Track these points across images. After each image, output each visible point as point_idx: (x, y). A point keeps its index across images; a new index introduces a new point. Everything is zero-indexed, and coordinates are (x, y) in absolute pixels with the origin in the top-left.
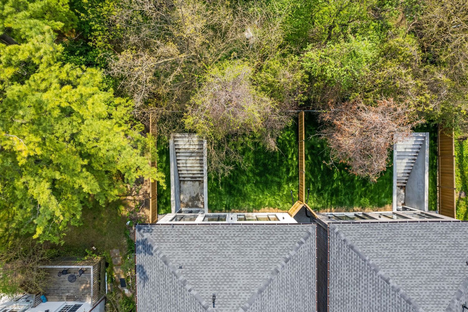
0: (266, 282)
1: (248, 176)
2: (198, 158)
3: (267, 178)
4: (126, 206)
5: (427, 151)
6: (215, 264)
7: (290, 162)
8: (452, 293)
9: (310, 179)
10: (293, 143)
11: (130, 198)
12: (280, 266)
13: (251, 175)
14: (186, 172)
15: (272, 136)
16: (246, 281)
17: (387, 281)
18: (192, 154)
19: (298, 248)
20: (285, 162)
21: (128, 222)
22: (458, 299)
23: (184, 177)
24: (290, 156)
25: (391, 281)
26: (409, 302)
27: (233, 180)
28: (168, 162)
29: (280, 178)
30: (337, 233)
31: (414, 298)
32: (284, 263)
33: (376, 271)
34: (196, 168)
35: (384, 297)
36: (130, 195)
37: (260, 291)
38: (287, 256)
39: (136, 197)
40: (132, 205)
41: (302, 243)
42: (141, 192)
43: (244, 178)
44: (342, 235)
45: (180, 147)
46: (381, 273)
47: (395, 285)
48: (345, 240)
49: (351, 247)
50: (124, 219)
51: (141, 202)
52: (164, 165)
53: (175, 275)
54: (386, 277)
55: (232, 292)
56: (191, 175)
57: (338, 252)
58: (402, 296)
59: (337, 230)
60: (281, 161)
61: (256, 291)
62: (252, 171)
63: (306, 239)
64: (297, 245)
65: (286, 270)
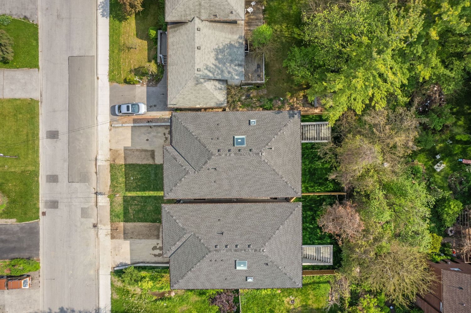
0: (278, 172)
1: (308, 165)
2: (316, 137)
3: (308, 175)
4: (291, 97)
5: (322, 264)
6: (285, 149)
7: (316, 188)
8: (274, 259)
9: (307, 199)
10: (326, 189)
11: (295, 99)
12: (284, 179)
13: (309, 166)
14: (306, 129)
15: (336, 177)
16: (278, 163)
17: (278, 229)
18: (318, 133)
19: (291, 187)
20: (316, 185)
21: (282, 99)
22: (271, 261)
23: (303, 129)
24: (319, 188)
25: (278, 231)
26: (270, 239)
27: (306, 156)
28: (316, 121)
29: (307, 182)
30: (297, 207)
31: (271, 241)
32: (285, 181)
33: (282, 224)
34: (309, 135)
35: (270, 228)
36: (297, 99)
37: (274, 170)
38: (288, 183)
39: (295, 103)
40: (291, 101)
41: (293, 190)
42: (298, 106)
43: (307, 163)
44: (297, 209)
45: (322, 127)
46: (281, 227)
47: (277, 233)
48: (294, 210)
49: (292, 213)
50: (284, 96)
51: (293, 106)
52: (314, 118)
53: (280, 130)
54: (280, 229)
55: (274, 157)
56: (304, 132)
57: (288, 207)
58: (272, 236)
59: (299, 206)
60: (317, 183)
61: (274, 168)
62: (311, 167)
63: (295, 192)
64: (293, 187)
65: (282, 182)
